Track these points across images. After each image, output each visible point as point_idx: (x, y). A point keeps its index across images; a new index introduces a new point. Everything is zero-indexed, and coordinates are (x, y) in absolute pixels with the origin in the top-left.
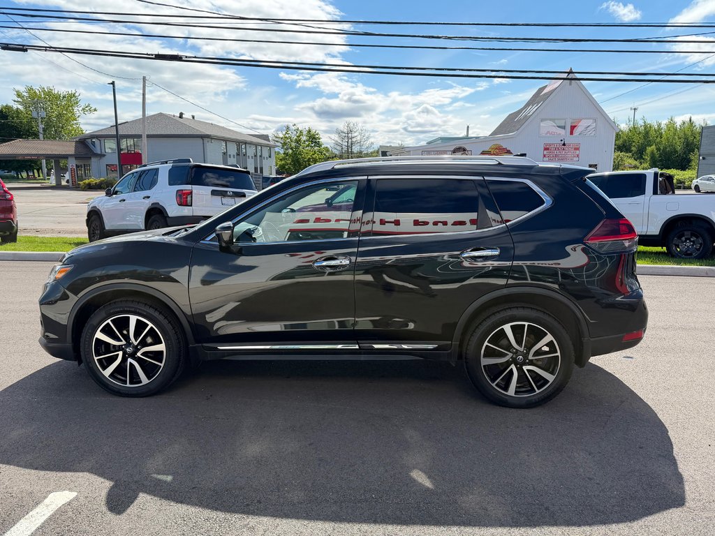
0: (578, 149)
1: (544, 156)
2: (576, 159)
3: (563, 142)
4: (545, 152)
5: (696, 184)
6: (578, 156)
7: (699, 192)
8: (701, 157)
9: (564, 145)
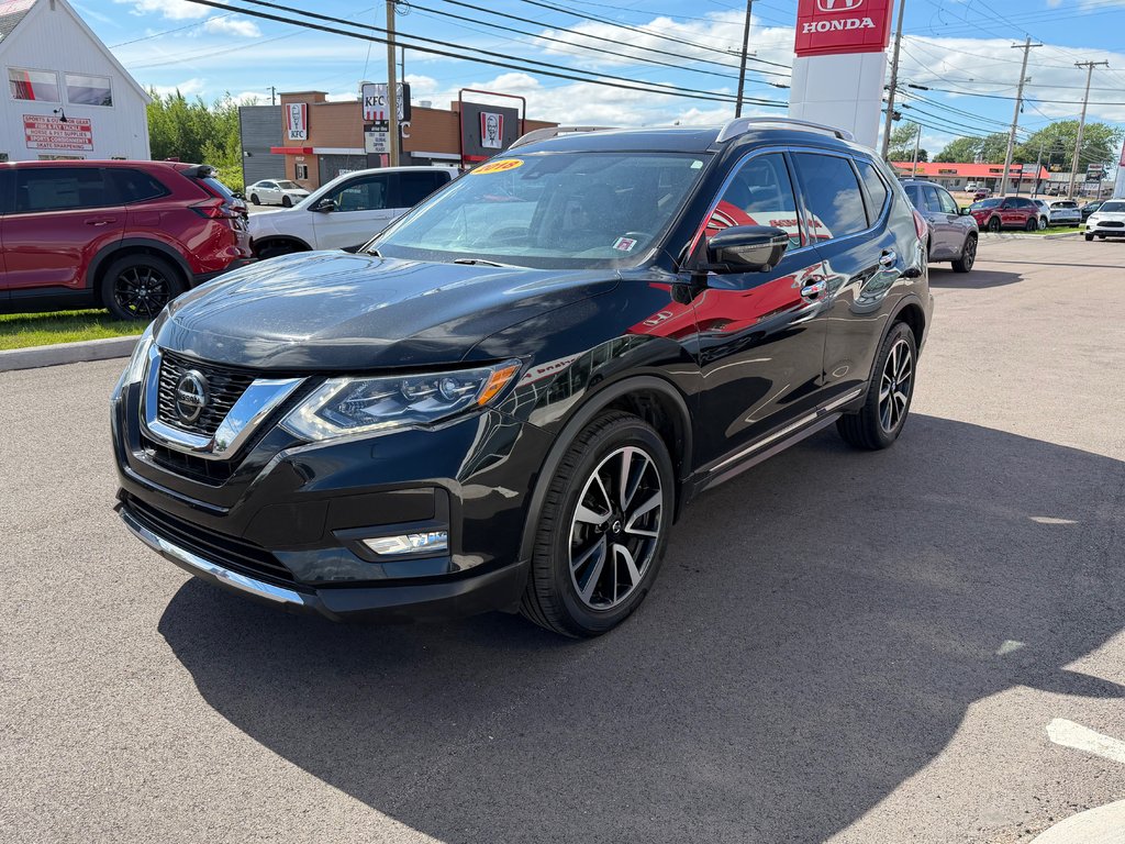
0: (87, 129)
1: (29, 138)
2: (89, 147)
3: (60, 115)
4: (29, 131)
5: (252, 192)
6: (90, 141)
7: (259, 204)
8: (246, 153)
9: (64, 119)
